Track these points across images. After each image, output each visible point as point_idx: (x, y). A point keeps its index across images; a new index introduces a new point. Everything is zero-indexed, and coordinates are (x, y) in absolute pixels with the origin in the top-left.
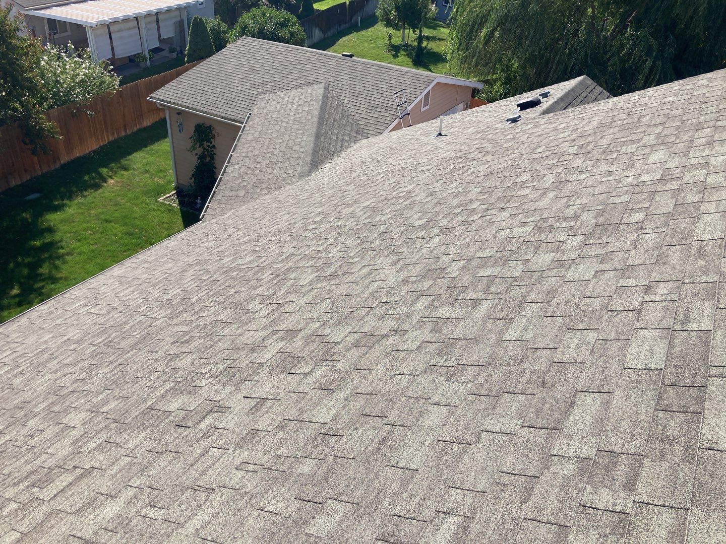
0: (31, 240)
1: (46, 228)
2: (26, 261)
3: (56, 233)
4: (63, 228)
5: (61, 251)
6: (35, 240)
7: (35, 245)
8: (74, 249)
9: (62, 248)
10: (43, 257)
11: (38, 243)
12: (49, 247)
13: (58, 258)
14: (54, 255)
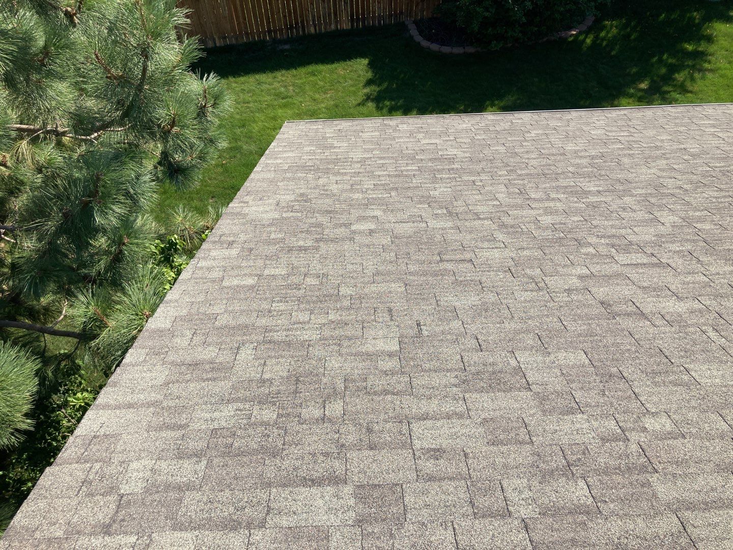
0: (686, 42)
1: (706, 36)
2: (670, 61)
3: (713, 45)
4: (723, 42)
5: (706, 65)
6: (690, 44)
7: (686, 49)
8: (719, 69)
9: (709, 62)
10: (686, 63)
11: (690, 47)
12: (699, 55)
13: (700, 70)
14: (698, 67)
